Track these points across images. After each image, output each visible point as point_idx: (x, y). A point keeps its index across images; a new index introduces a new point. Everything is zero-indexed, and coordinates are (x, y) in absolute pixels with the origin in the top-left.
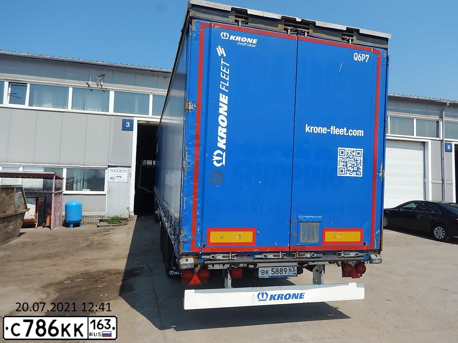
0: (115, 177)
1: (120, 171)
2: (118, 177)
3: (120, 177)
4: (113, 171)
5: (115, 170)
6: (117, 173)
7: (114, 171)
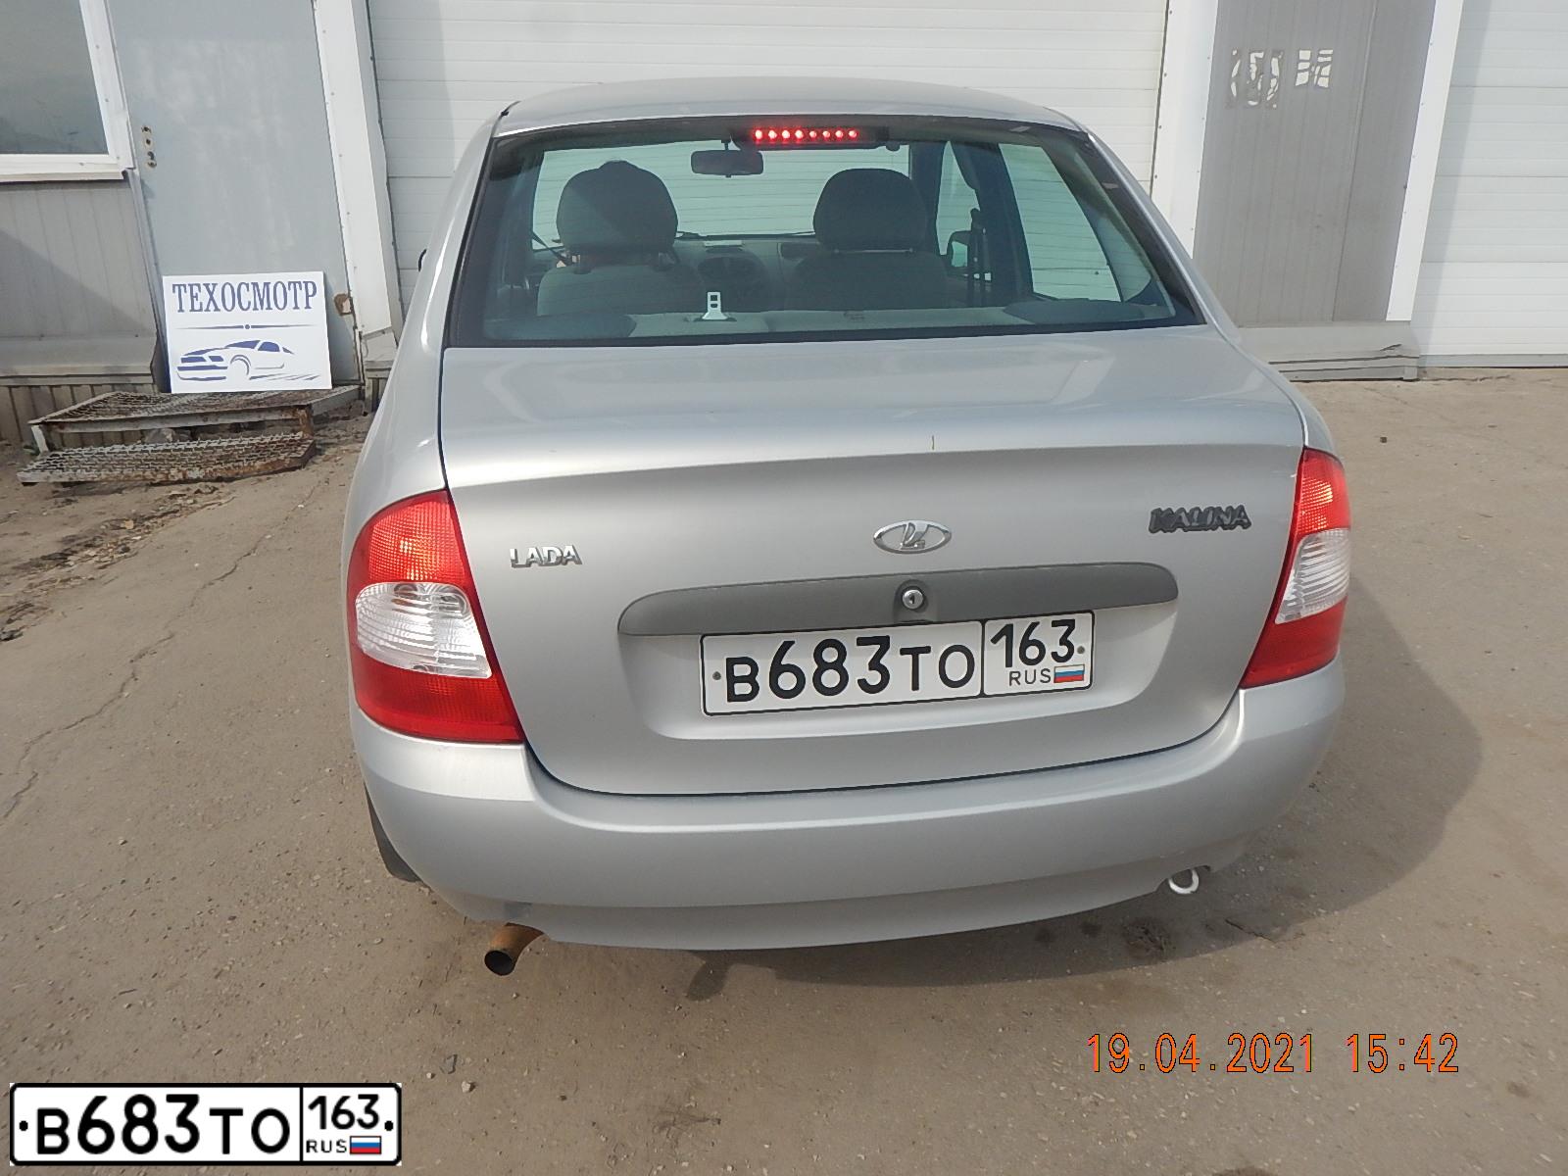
0: (227, 355)
1: (264, 297)
2: (251, 345)
3: (270, 347)
4: (204, 296)
5: (217, 296)
6: (237, 316)
7: (212, 299)
